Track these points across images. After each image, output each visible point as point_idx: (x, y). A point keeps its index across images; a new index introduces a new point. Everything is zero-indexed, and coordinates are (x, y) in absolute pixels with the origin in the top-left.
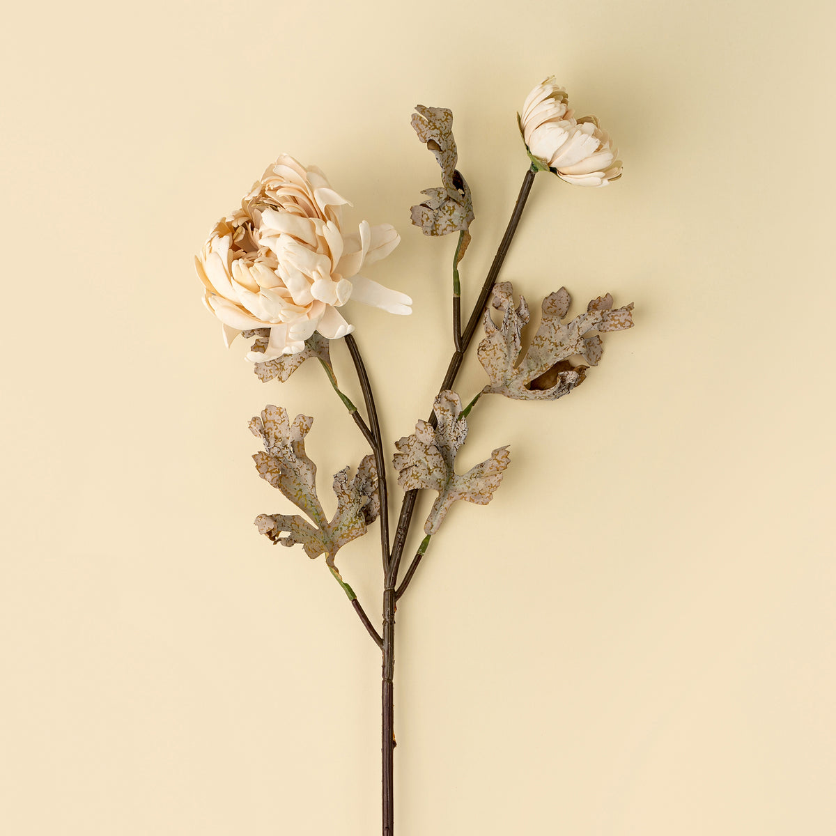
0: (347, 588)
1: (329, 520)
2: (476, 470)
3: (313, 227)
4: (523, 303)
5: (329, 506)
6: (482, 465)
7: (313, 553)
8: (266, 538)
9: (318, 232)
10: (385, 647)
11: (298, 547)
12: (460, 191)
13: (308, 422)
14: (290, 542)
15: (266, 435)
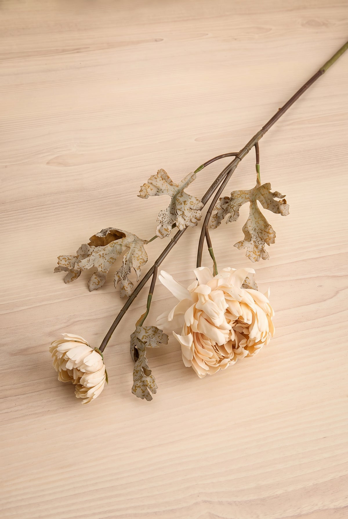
0: (258, 171)
1: (249, 203)
2: (159, 194)
3: (198, 325)
4: (116, 283)
5: (245, 209)
6: (156, 195)
7: (267, 186)
8: (287, 203)
9: (197, 322)
10: (255, 141)
11: (272, 191)
12: (136, 347)
13: (237, 246)
14: (275, 195)
15: (262, 251)
